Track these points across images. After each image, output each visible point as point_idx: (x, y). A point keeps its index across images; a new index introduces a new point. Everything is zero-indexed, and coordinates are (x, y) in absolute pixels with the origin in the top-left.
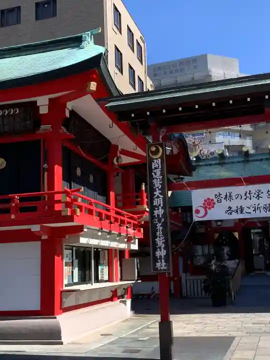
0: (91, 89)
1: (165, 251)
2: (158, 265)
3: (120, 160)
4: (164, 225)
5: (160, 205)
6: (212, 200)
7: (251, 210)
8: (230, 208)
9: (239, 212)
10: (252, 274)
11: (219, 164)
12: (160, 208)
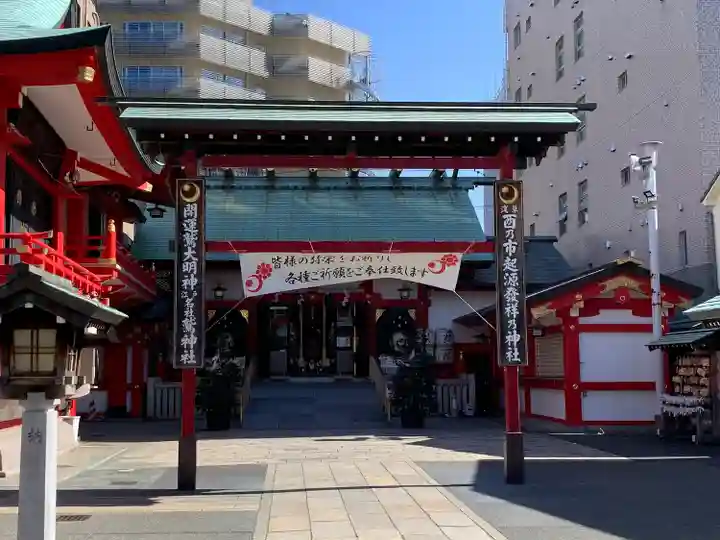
0: (87, 78)
1: (196, 339)
2: (184, 358)
3: (75, 178)
4: (197, 301)
5: (192, 271)
6: (268, 265)
7: (318, 276)
8: (291, 274)
9: (303, 279)
10: (266, 380)
11: (223, 188)
12: (192, 276)
